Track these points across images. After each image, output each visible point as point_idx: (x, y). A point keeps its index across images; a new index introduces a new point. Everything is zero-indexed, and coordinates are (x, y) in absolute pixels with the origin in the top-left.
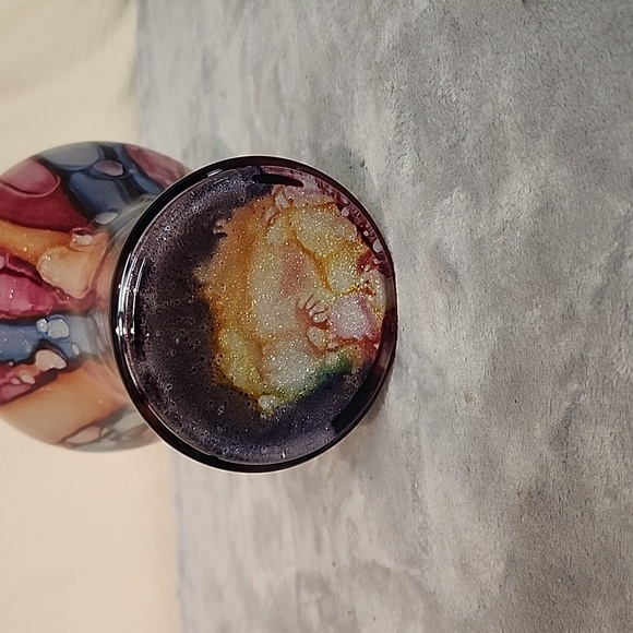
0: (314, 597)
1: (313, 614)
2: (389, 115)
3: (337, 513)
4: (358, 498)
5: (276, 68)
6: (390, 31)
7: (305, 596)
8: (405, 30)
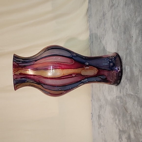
0: (119, 99)
1: (119, 102)
2: (138, 31)
3: (124, 87)
4: (128, 85)
5: (118, 18)
6: (138, 19)
7: (117, 99)
8: (141, 20)
